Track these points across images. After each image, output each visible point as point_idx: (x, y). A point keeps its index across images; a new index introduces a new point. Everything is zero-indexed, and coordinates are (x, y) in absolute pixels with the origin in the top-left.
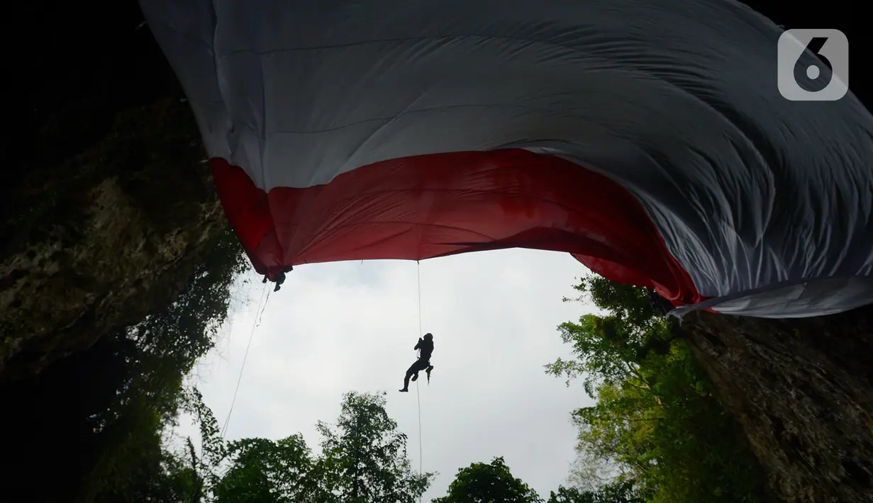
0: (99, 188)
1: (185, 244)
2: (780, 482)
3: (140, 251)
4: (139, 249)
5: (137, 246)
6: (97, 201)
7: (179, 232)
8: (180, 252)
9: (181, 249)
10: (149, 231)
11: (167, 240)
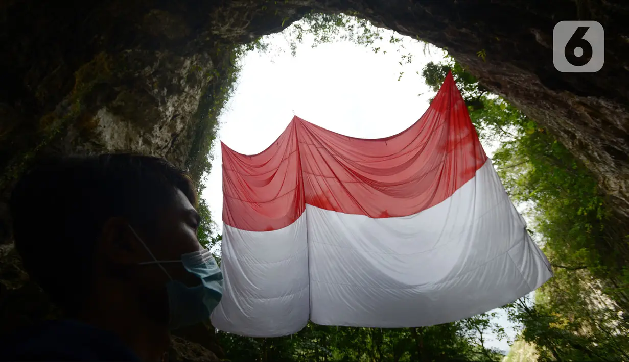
0: (96, 116)
1: (170, 134)
2: (606, 182)
3: (142, 145)
4: (140, 144)
5: (138, 143)
6: (99, 124)
7: (160, 128)
8: (168, 140)
9: (169, 137)
10: (142, 133)
11: (155, 134)
